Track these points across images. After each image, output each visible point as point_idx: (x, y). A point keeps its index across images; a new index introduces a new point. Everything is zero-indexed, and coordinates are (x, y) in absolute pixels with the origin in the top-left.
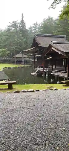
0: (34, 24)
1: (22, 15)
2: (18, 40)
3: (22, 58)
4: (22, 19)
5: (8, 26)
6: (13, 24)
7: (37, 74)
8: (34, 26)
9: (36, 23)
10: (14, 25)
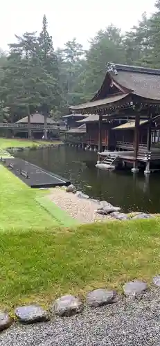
0: (68, 44)
1: (45, 19)
2: (38, 81)
3: (43, 124)
4: (45, 28)
5: (12, 46)
6: (25, 39)
7: (113, 167)
8: (67, 48)
9: (72, 41)
10: (28, 42)
